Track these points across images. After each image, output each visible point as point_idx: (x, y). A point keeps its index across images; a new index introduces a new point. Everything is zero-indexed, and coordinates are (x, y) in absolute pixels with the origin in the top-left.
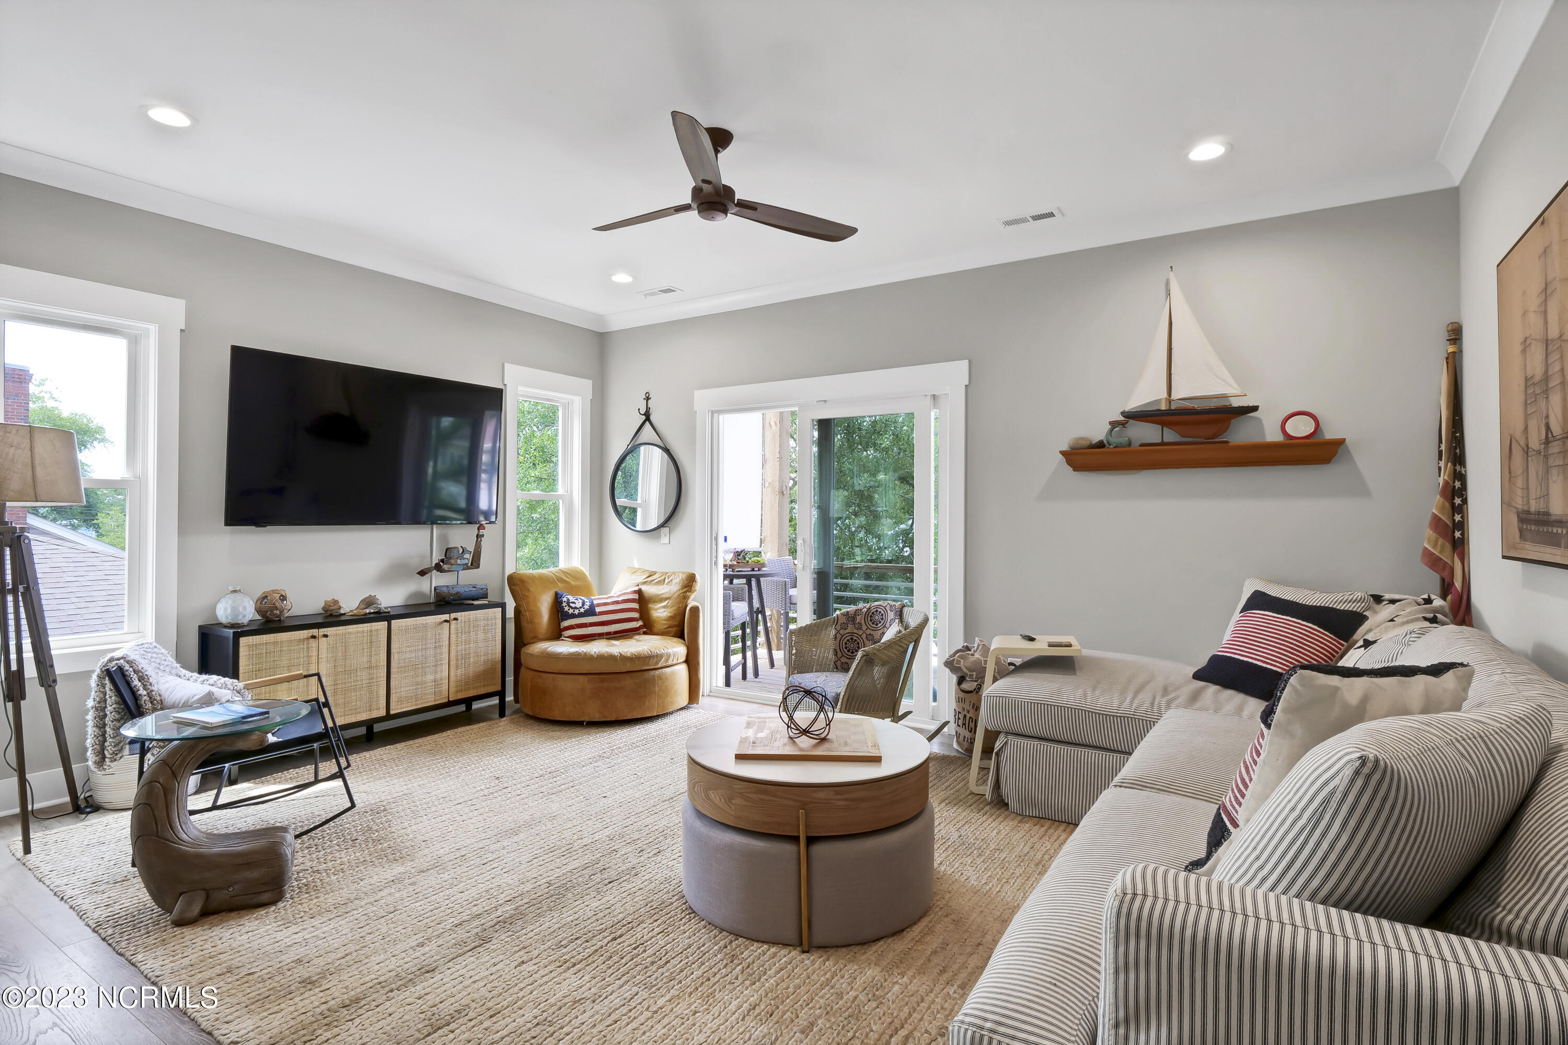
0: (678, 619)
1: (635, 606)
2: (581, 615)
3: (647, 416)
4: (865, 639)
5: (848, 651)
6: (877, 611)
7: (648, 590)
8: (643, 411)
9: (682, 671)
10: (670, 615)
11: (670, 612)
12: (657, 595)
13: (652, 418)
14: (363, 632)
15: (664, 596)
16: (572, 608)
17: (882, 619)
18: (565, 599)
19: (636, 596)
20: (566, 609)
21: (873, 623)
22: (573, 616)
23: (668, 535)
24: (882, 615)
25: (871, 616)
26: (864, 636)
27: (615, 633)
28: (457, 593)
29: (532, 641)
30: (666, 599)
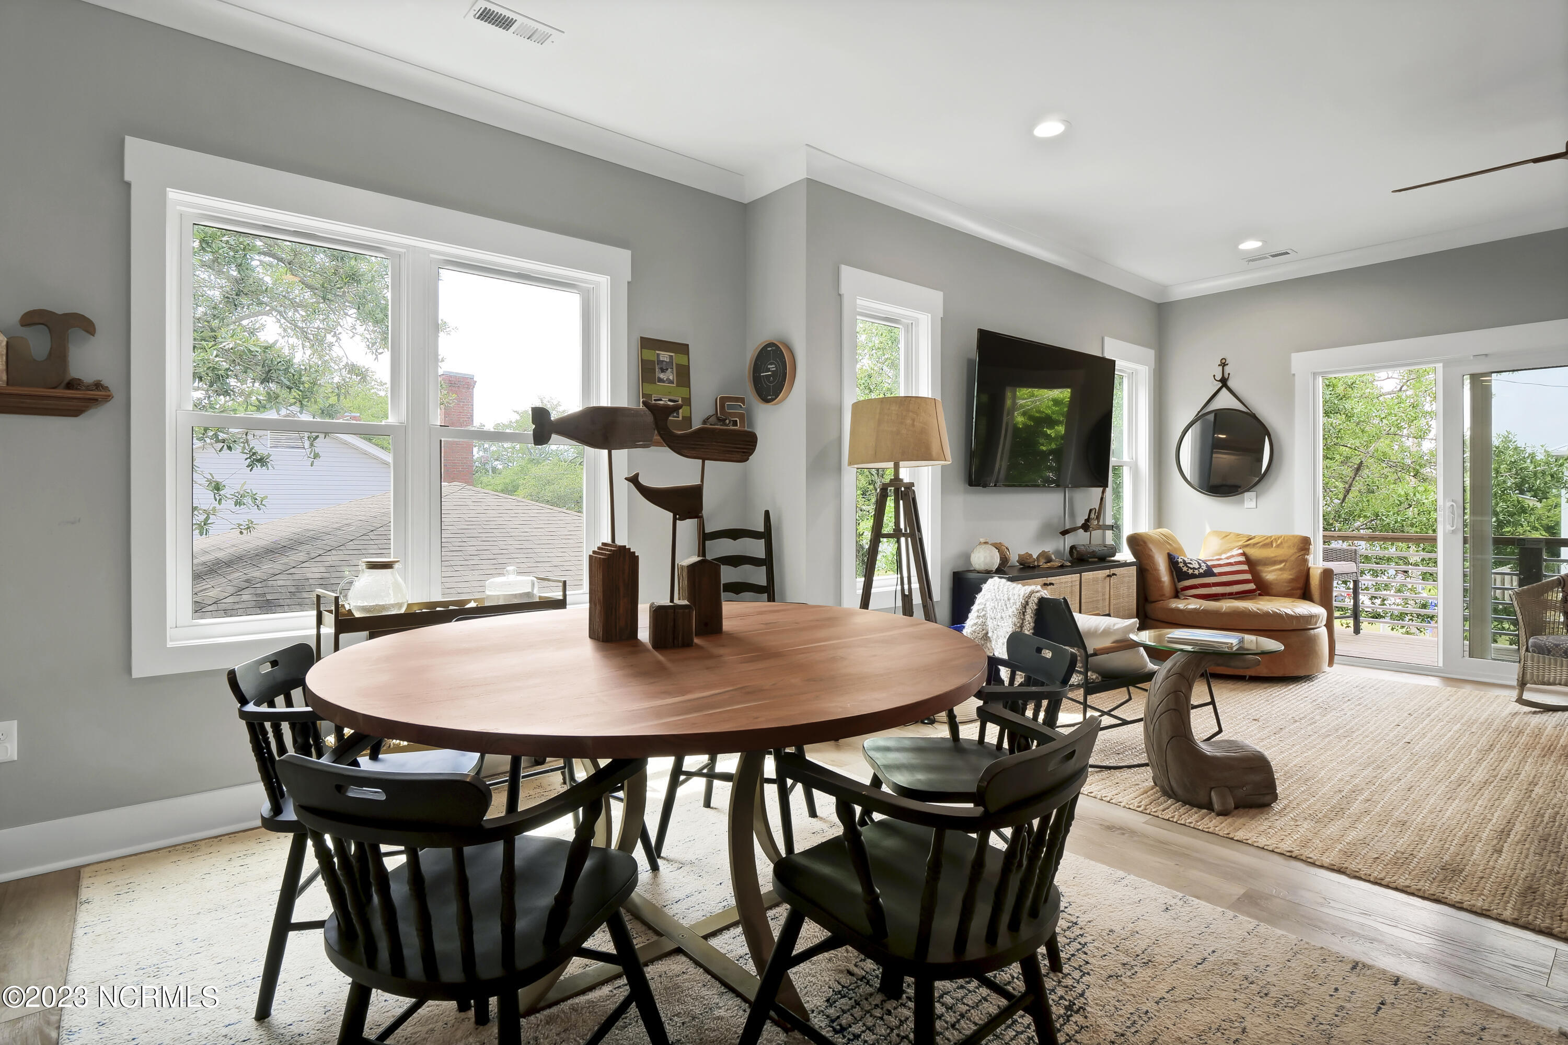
0: (1302, 581)
1: (1245, 567)
2: (1201, 576)
3: (1224, 382)
7: (1254, 553)
8: (1219, 377)
9: (1322, 631)
10: (1291, 577)
11: (1291, 575)
12: (1267, 558)
13: (1230, 383)
14: (1066, 582)
15: (1279, 559)
16: (1191, 569)
18: (1180, 560)
19: (1242, 559)
20: (1185, 569)
22: (1194, 576)
23: (1255, 500)
27: (1237, 593)
28: (1093, 551)
29: (1160, 599)
30: (1281, 562)
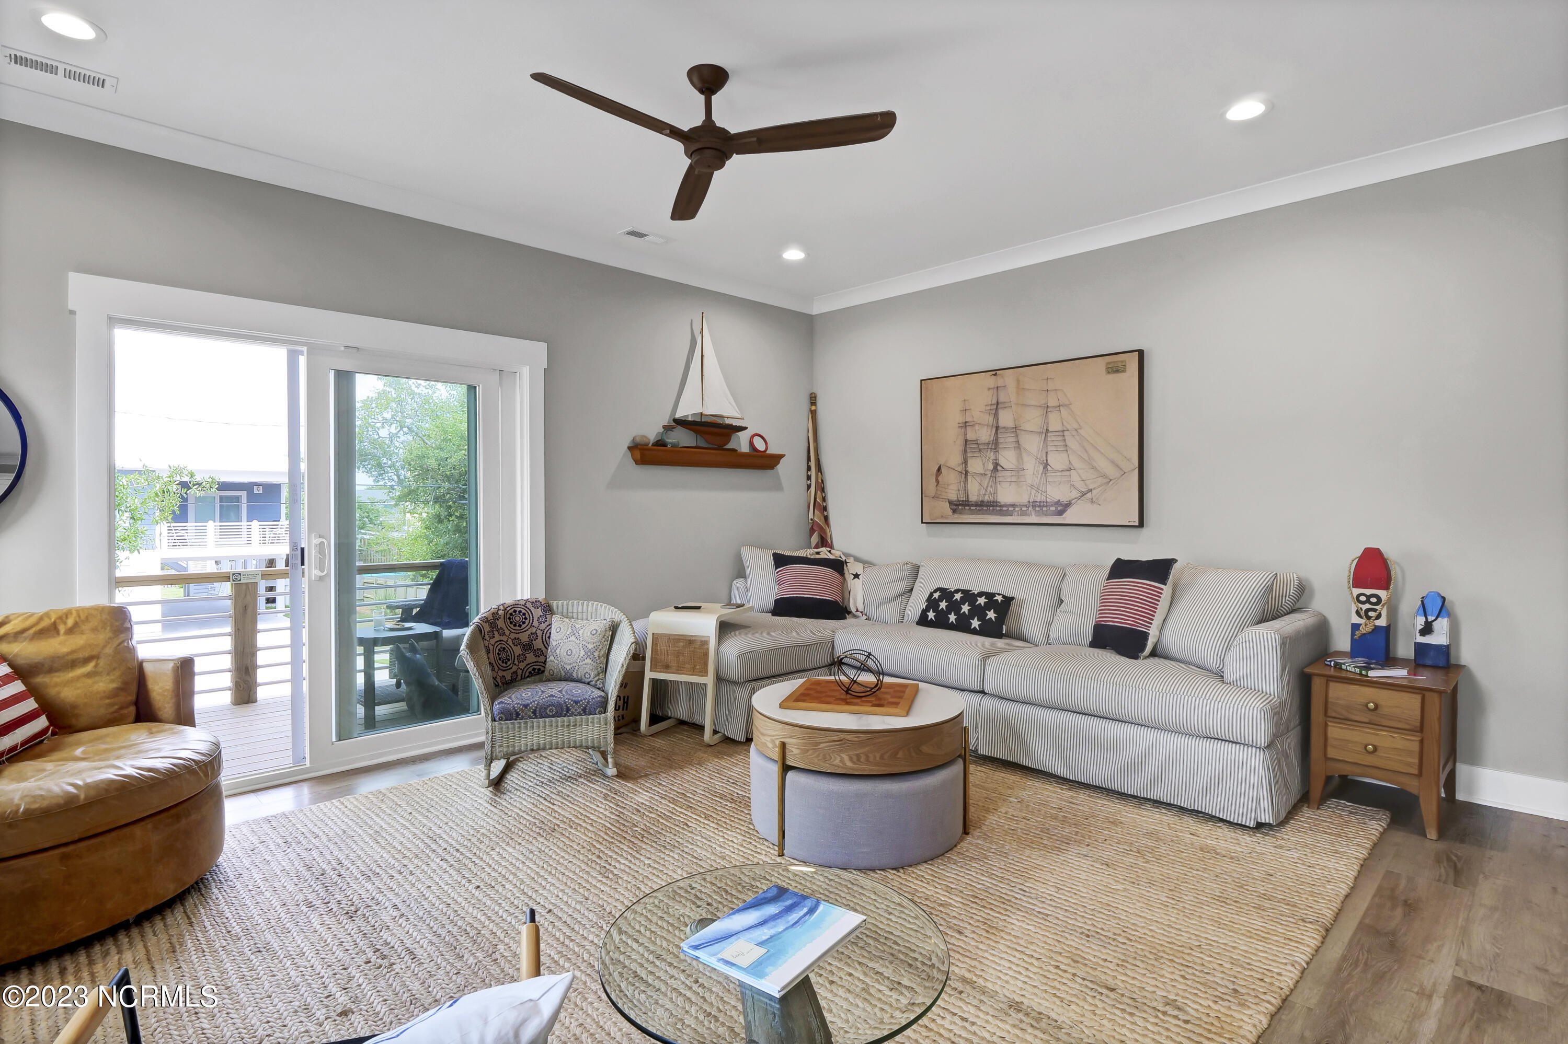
1: (21, 687)
4: (512, 645)
5: (503, 662)
6: (515, 611)
7: (22, 651)
17: (526, 619)
21: (515, 625)
24: (524, 614)
25: (510, 618)
26: (510, 642)
30: (87, 660)
